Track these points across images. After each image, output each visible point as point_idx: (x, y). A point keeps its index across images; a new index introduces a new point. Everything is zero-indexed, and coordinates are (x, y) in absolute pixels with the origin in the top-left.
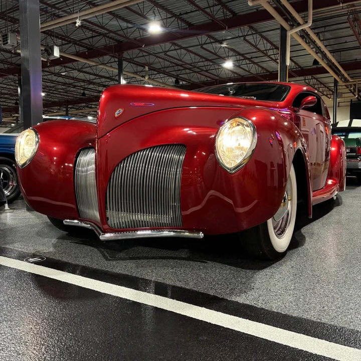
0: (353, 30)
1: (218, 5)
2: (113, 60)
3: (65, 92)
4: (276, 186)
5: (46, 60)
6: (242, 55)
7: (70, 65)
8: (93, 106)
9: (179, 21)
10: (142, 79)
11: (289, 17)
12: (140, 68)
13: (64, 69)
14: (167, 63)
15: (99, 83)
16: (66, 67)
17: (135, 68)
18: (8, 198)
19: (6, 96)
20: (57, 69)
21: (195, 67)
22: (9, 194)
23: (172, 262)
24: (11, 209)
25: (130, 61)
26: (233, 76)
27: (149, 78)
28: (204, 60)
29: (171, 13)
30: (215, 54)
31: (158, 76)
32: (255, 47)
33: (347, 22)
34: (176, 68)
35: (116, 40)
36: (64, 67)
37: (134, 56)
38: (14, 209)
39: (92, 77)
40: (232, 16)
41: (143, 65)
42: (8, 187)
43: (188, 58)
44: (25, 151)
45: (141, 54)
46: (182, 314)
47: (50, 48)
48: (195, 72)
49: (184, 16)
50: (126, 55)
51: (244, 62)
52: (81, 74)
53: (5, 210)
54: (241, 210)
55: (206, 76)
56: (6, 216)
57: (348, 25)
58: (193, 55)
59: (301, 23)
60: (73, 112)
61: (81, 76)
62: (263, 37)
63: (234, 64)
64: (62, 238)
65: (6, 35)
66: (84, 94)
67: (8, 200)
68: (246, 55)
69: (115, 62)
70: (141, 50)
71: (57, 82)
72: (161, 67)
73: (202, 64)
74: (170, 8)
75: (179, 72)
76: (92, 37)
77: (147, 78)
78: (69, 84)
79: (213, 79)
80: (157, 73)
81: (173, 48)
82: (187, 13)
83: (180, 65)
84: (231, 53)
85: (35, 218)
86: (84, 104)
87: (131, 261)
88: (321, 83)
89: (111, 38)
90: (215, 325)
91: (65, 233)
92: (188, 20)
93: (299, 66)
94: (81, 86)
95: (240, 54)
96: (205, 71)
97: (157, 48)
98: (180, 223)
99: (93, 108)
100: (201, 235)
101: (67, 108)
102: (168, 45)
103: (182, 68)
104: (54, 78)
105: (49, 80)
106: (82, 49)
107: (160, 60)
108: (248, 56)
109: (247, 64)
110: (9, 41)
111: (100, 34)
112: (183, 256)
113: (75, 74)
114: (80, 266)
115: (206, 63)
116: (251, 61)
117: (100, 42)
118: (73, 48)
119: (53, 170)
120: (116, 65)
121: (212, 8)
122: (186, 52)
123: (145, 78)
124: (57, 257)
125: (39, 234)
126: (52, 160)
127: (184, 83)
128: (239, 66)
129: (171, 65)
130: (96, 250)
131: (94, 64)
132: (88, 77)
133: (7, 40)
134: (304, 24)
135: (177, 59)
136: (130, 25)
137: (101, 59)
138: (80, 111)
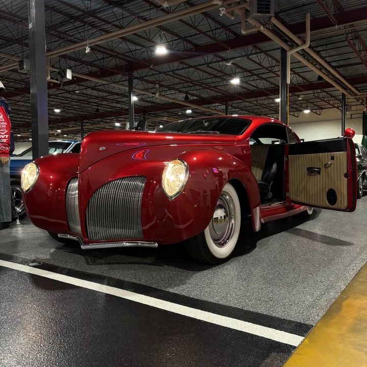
0: (353, 48)
1: (220, 28)
2: (124, 79)
3: (80, 108)
4: (208, 206)
5: (59, 82)
6: (249, 71)
7: (83, 83)
8: (108, 121)
9: (185, 43)
10: (154, 95)
11: (287, 38)
12: (151, 85)
13: (78, 88)
14: (177, 81)
15: (112, 100)
16: (80, 85)
17: (146, 85)
18: (20, 214)
19: (24, 113)
20: (71, 87)
21: (203, 83)
22: (20, 211)
23: (137, 266)
24: (21, 224)
25: (141, 79)
26: (242, 91)
27: (160, 95)
28: (212, 77)
29: (177, 35)
30: (221, 72)
31: (169, 92)
32: (260, 64)
33: (345, 41)
34: (186, 85)
35: (126, 60)
36: (78, 85)
37: (144, 75)
38: (24, 224)
39: (105, 94)
40: (235, 37)
41: (153, 83)
42: (20, 205)
43: (196, 75)
44: (29, 180)
45: (151, 73)
46: (126, 298)
47: (63, 71)
48: (205, 88)
49: (190, 39)
50: (135, 74)
51: (252, 78)
52: (95, 92)
53: (17, 225)
54: (182, 227)
55: (216, 91)
56: (17, 230)
57: (346, 43)
58: (201, 73)
59: (300, 44)
60: (88, 127)
61: (95, 93)
62: (267, 55)
63: (241, 80)
64: (58, 248)
65: (22, 61)
66: (98, 110)
67: (19, 217)
68: (253, 71)
69: (126, 80)
70: (151, 69)
71: (71, 99)
72: (170, 84)
73: (210, 80)
74: (175, 31)
75: (189, 89)
76: (103, 58)
77: (157, 95)
78: (84, 101)
79: (223, 94)
80: (167, 89)
81: (181, 66)
82: (191, 36)
83: (189, 82)
84: (238, 70)
85: (40, 232)
86: (99, 119)
87: (106, 265)
88: (332, 96)
89: (121, 58)
90: (145, 305)
91: (62, 244)
92: (193, 41)
93: (306, 80)
94: (95, 103)
95: (247, 71)
96: (213, 87)
97: (166, 67)
98: (142, 236)
99: (108, 123)
100: (156, 245)
101: (82, 123)
102: (176, 65)
103: (192, 85)
104: (69, 96)
105: (64, 97)
106: (94, 69)
107: (170, 77)
108: (255, 72)
109: (254, 80)
110: (25, 66)
111: (111, 56)
112: (148, 262)
113: (89, 91)
114: (67, 268)
115: (214, 80)
116: (259, 77)
117: (112, 63)
118: (86, 69)
119: (49, 193)
120: (127, 83)
121: (214, 32)
122: (194, 69)
123: (156, 94)
124: (52, 263)
125: (41, 245)
126: (49, 186)
127: (195, 98)
128: (246, 82)
129: (181, 82)
130: (82, 257)
131: (106, 83)
132: (101, 94)
133: (23, 66)
134: (302, 44)
135: (186, 77)
136: (138, 48)
137: (112, 78)
138: (96, 126)
